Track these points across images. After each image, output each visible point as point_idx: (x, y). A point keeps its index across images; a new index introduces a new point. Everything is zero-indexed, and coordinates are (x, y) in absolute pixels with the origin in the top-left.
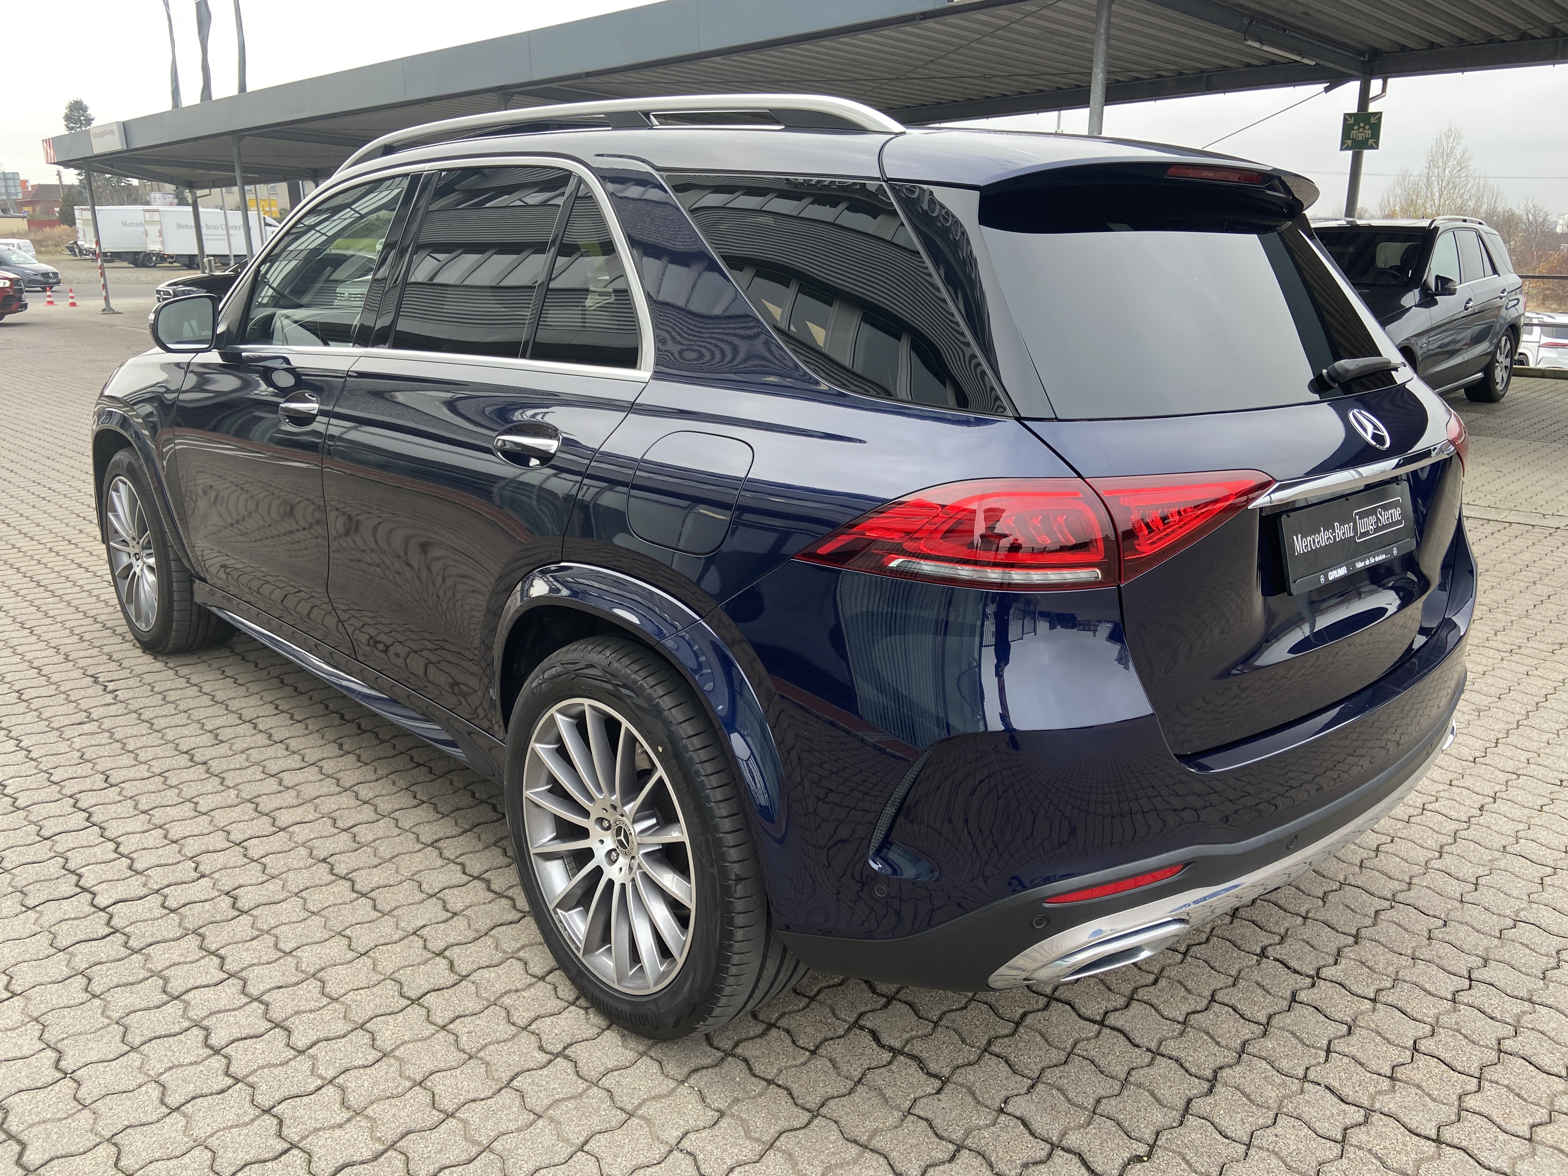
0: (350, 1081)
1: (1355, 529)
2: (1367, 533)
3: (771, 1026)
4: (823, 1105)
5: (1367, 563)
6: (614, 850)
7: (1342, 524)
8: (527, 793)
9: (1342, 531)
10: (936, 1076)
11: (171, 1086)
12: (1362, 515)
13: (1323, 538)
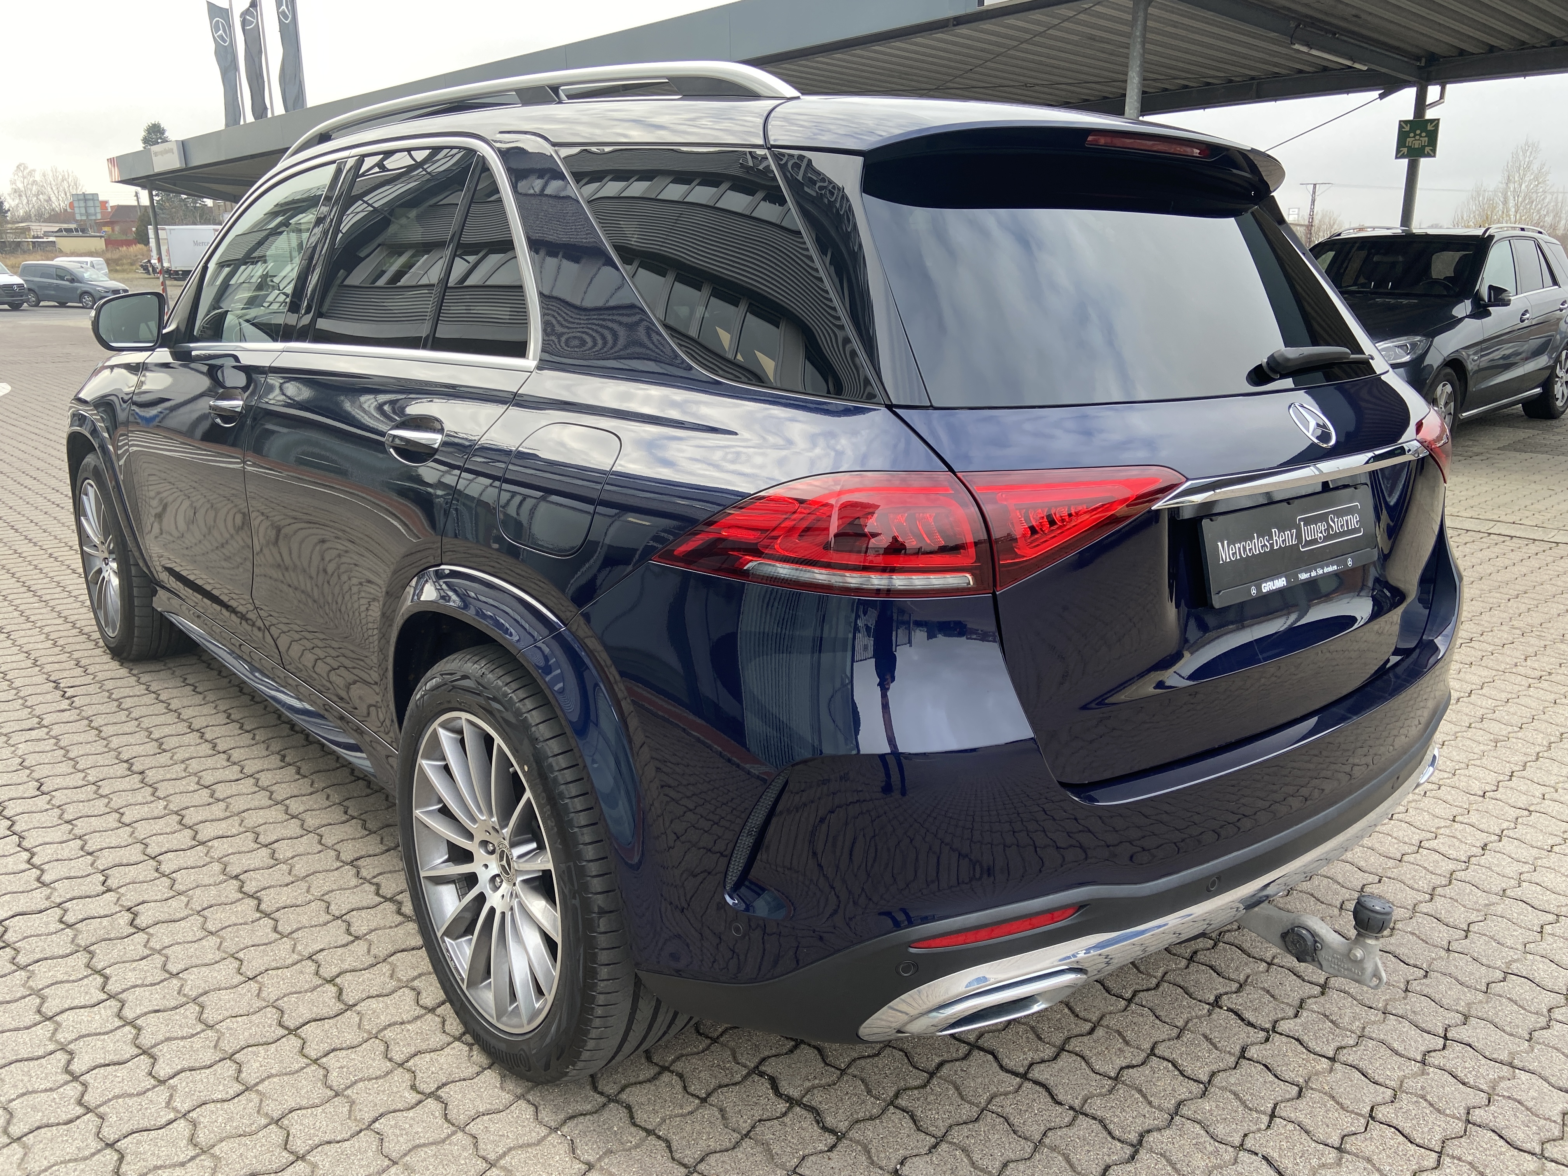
0: (203, 1116)
1: (1299, 536)
2: (1315, 541)
3: (664, 1069)
4: (702, 1160)
5: (1313, 574)
6: (498, 875)
7: (1282, 529)
8: (417, 813)
9: (1281, 539)
10: (832, 1131)
11: (19, 1114)
12: (1308, 522)
13: (1256, 546)
